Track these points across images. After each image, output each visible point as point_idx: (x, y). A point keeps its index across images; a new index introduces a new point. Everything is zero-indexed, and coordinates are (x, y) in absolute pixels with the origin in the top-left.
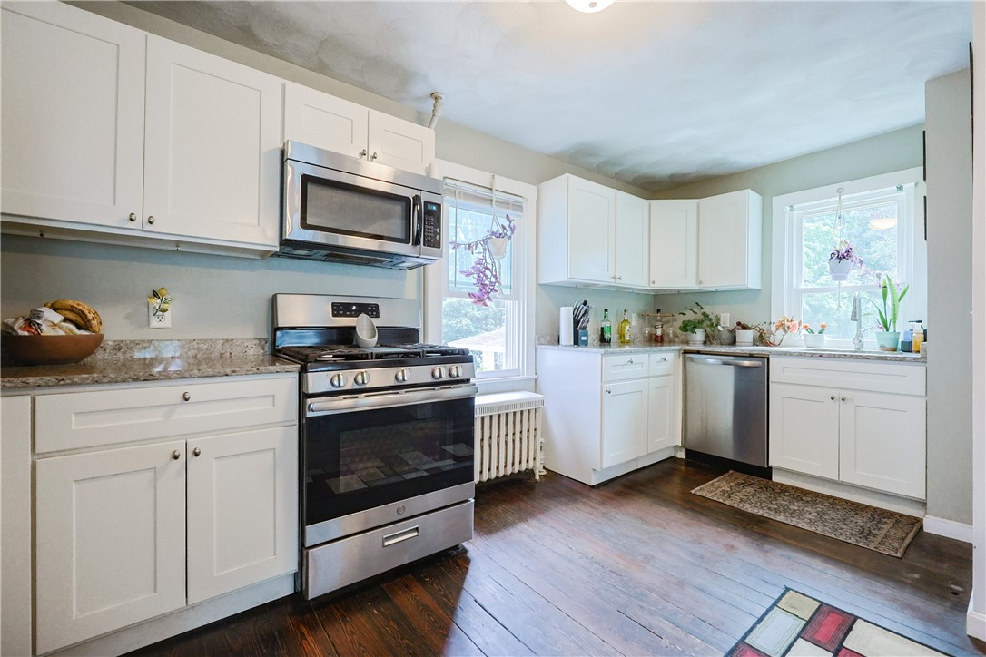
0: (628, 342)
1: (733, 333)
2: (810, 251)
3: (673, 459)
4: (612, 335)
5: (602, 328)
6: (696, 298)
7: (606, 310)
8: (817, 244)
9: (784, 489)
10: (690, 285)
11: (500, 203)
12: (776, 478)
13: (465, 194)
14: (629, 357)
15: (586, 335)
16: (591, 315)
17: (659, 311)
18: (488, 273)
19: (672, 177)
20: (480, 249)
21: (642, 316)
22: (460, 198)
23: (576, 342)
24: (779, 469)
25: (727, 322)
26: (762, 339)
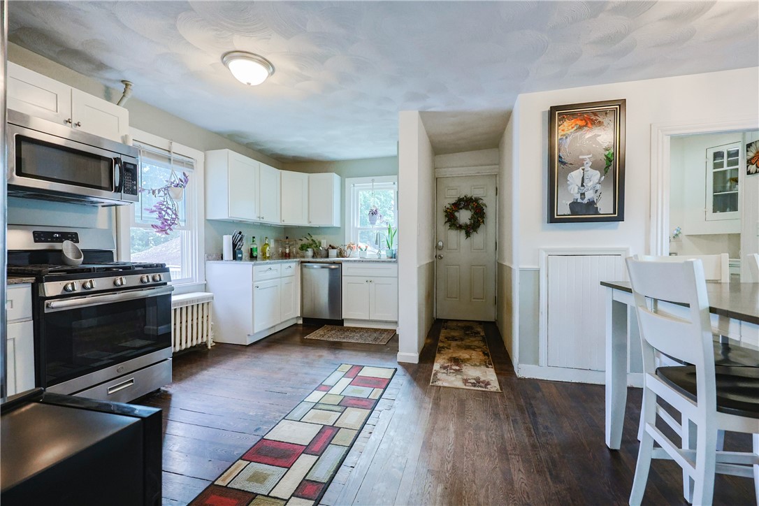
0: (268, 257)
1: (327, 250)
2: (378, 201)
3: (296, 325)
4: (258, 253)
5: (251, 249)
6: (309, 231)
7: (254, 237)
8: (382, 197)
9: (349, 329)
10: (304, 223)
11: (177, 161)
12: (346, 325)
13: (148, 153)
14: (269, 266)
15: (241, 253)
16: (244, 241)
17: (287, 238)
18: (169, 211)
19: (294, 157)
20: (162, 193)
21: (277, 241)
22: (144, 155)
23: (235, 258)
24: (347, 320)
25: (324, 245)
26: (341, 254)
